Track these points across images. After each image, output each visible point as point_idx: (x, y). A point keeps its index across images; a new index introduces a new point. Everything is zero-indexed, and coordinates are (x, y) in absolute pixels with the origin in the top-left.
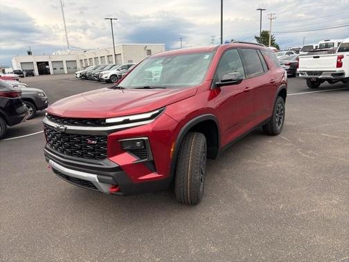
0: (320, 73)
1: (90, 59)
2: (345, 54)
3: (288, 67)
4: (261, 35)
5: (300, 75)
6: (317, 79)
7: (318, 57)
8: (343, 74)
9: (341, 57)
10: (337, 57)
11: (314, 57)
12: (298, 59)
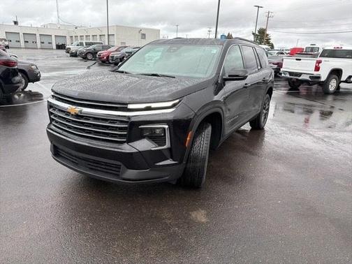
0: (300, 74)
1: (81, 36)
2: (323, 59)
3: (276, 66)
4: (259, 32)
5: (283, 75)
6: (297, 80)
7: (300, 60)
8: (319, 77)
9: (319, 62)
10: (315, 62)
11: (297, 59)
12: (283, 60)
